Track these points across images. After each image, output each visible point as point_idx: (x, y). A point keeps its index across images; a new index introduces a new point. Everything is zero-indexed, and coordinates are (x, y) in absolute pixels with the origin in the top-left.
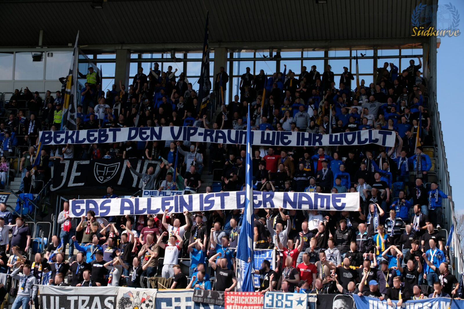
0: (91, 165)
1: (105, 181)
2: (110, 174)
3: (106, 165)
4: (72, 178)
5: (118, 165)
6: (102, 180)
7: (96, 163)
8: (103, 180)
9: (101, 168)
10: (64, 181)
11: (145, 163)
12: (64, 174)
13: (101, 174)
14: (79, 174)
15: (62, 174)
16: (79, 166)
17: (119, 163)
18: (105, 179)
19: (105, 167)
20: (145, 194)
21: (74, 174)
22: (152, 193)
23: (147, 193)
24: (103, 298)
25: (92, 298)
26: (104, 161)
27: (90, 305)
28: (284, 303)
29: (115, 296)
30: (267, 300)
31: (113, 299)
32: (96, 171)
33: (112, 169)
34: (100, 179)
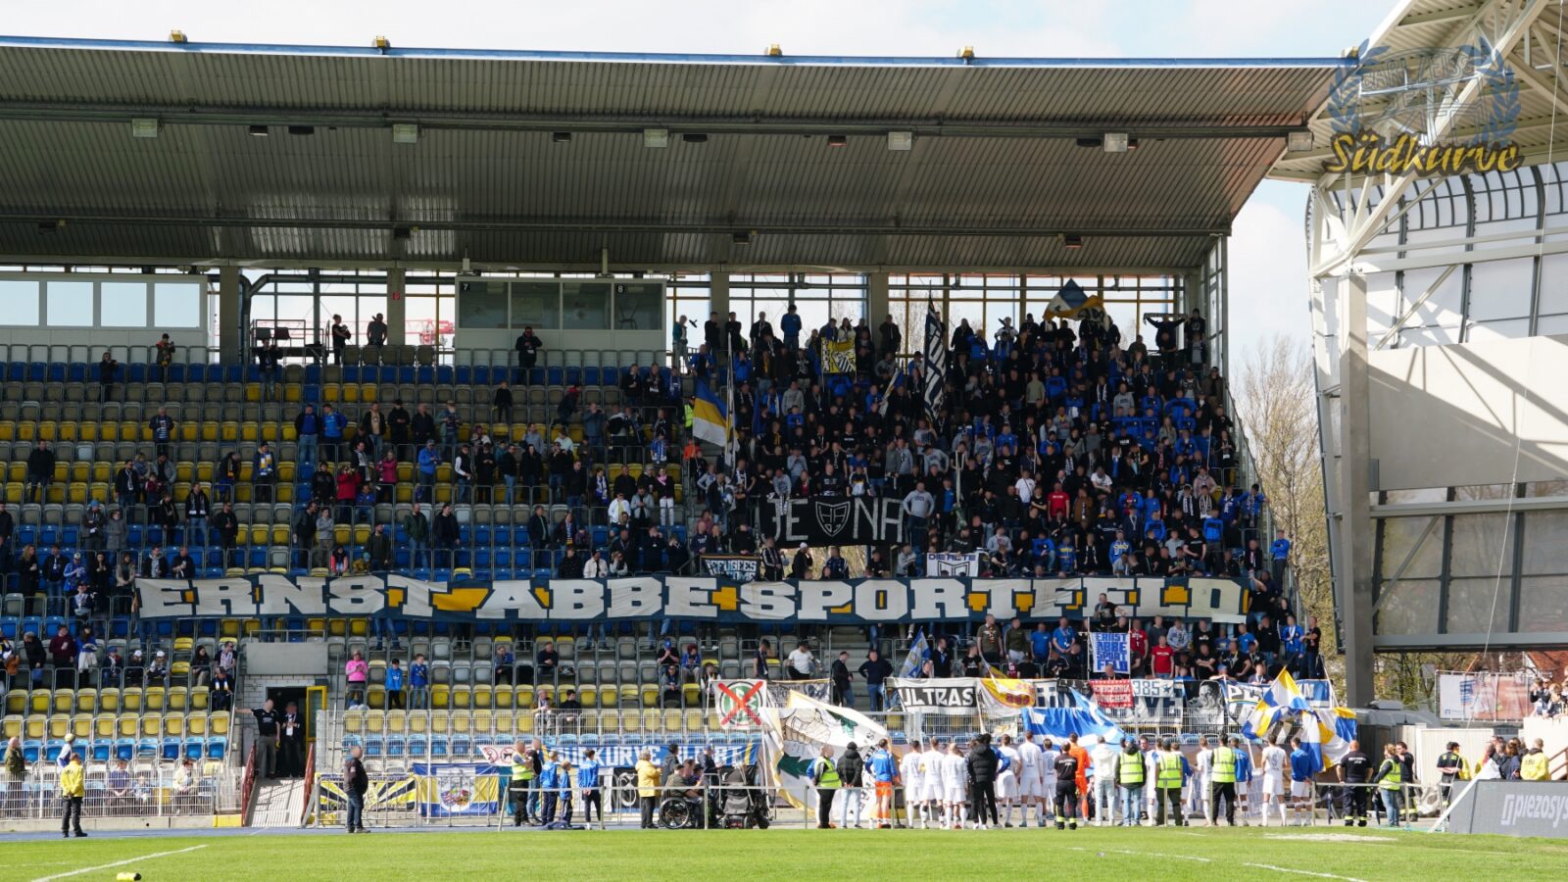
0: (811, 505)
1: (837, 531)
2: (839, 520)
3: (832, 505)
4: (789, 525)
5: (847, 504)
6: (830, 531)
7: (817, 502)
8: (833, 530)
9: (826, 510)
10: (779, 530)
11: (883, 502)
12: (777, 519)
13: (827, 520)
14: (797, 520)
15: (774, 519)
16: (794, 507)
18: (834, 528)
19: (831, 509)
21: (791, 521)
24: (960, 690)
25: (949, 689)
26: (828, 499)
27: (947, 697)
28: (1151, 690)
29: (974, 688)
30: (1134, 688)
31: (971, 691)
32: (820, 516)
33: (841, 512)
34: (827, 529)
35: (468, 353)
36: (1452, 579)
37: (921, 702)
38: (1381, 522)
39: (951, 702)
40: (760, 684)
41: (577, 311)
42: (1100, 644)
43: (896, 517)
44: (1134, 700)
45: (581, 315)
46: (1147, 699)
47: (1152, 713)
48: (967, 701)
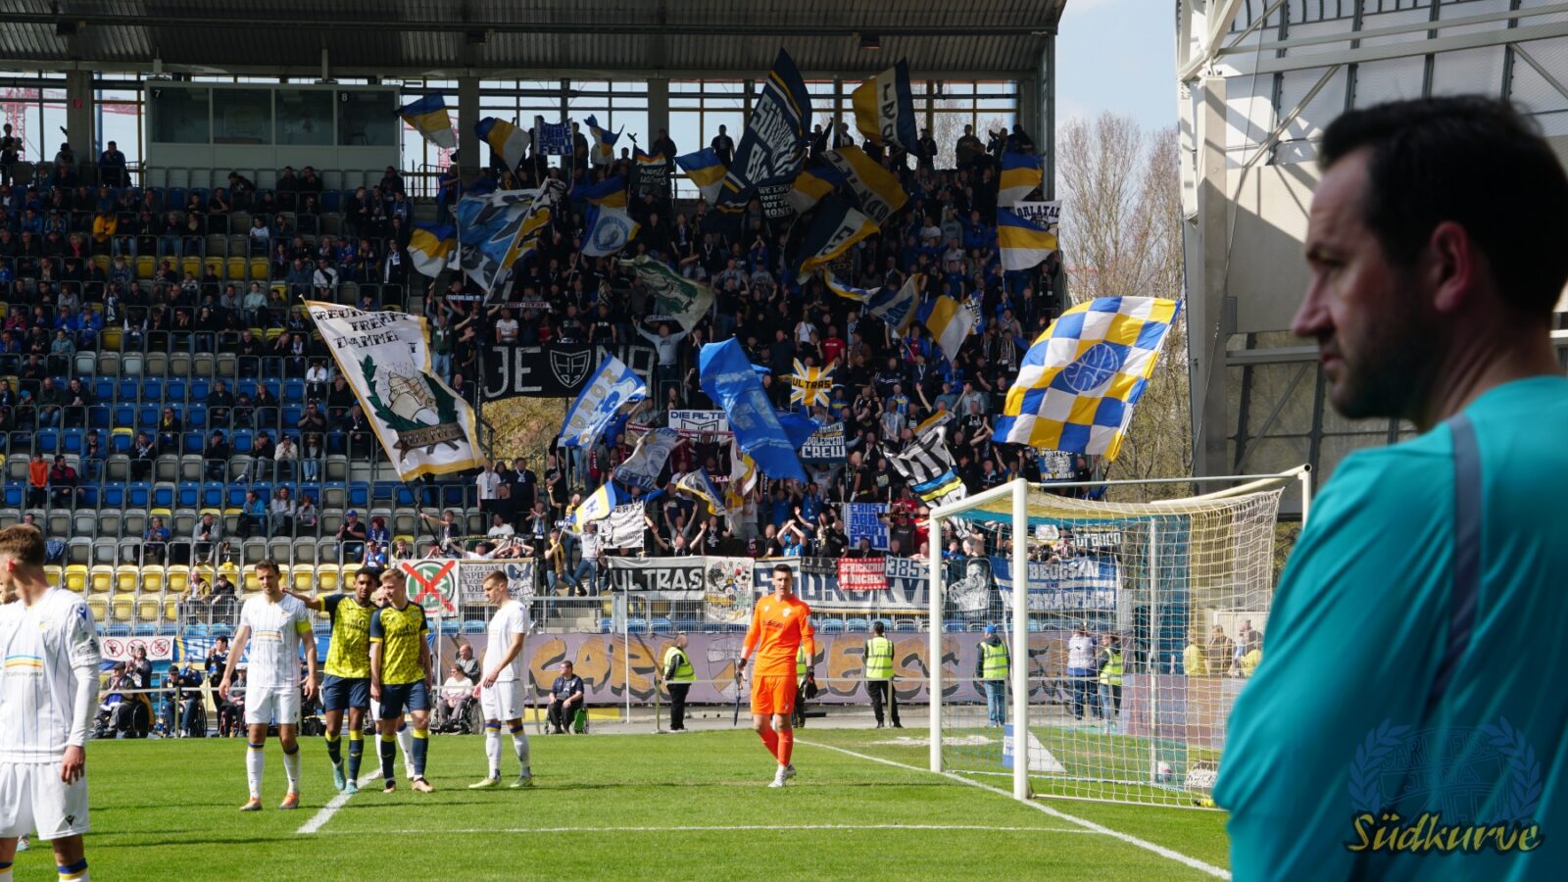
0: (544, 354)
1: (574, 383)
2: (578, 371)
3: (569, 354)
4: (518, 377)
5: (587, 353)
6: (568, 382)
7: (551, 351)
9: (562, 359)
10: (506, 382)
11: (630, 351)
12: (504, 370)
13: (564, 371)
14: (528, 370)
15: (500, 370)
16: (525, 356)
17: (589, 351)
18: (572, 379)
19: (568, 359)
21: (520, 371)
24: (687, 571)
25: (673, 570)
26: (564, 347)
27: (671, 579)
28: (910, 570)
29: (703, 568)
30: (889, 567)
31: (699, 571)
32: (555, 366)
33: (580, 361)
34: (565, 380)
35: (162, 173)
36: (1324, 435)
37: (638, 586)
38: (1249, 369)
39: (675, 585)
40: (452, 564)
41: (302, 122)
42: (855, 516)
43: (645, 368)
44: (890, 582)
45: (308, 127)
46: (905, 581)
47: (909, 597)
48: (694, 583)
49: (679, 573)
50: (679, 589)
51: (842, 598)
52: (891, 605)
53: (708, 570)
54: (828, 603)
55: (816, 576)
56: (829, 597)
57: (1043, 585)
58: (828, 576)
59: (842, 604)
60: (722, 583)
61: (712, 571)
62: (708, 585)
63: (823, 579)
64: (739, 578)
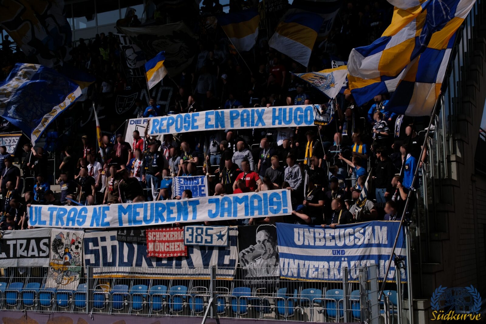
1: (124, 112)
2: (128, 105)
3: (126, 96)
5: (136, 95)
6: (120, 112)
7: (118, 95)
8: (122, 111)
9: (122, 100)
11: (159, 90)
13: (121, 106)
17: (138, 93)
19: (125, 99)
20: (131, 124)
22: (138, 122)
23: (132, 122)
24: (38, 241)
25: (28, 241)
27: (27, 248)
28: (205, 237)
29: (49, 238)
30: (187, 236)
31: (46, 241)
37: (4, 254)
39: (30, 253)
44: (188, 248)
46: (202, 248)
47: (206, 264)
48: (44, 252)
49: (33, 242)
50: (33, 257)
51: (150, 265)
52: (191, 271)
53: (52, 239)
54: (138, 269)
55: (130, 244)
56: (139, 264)
57: (328, 253)
58: (139, 244)
59: (151, 270)
60: (61, 251)
61: (55, 241)
62: (53, 253)
63: (135, 246)
64: (73, 247)
